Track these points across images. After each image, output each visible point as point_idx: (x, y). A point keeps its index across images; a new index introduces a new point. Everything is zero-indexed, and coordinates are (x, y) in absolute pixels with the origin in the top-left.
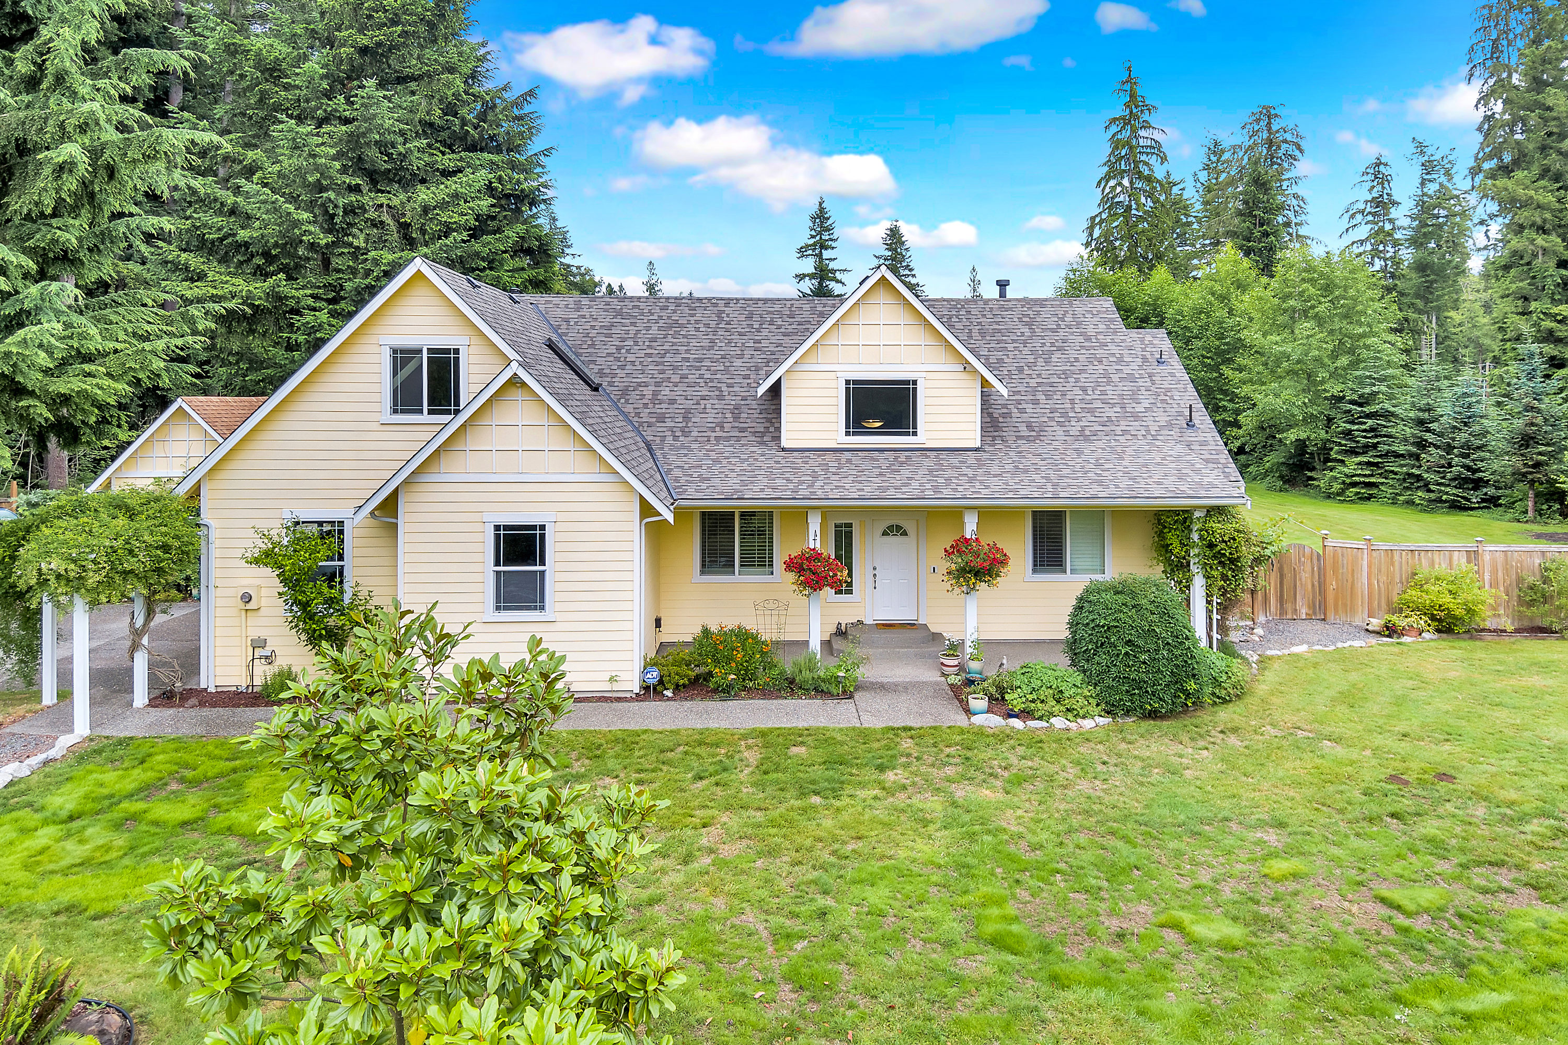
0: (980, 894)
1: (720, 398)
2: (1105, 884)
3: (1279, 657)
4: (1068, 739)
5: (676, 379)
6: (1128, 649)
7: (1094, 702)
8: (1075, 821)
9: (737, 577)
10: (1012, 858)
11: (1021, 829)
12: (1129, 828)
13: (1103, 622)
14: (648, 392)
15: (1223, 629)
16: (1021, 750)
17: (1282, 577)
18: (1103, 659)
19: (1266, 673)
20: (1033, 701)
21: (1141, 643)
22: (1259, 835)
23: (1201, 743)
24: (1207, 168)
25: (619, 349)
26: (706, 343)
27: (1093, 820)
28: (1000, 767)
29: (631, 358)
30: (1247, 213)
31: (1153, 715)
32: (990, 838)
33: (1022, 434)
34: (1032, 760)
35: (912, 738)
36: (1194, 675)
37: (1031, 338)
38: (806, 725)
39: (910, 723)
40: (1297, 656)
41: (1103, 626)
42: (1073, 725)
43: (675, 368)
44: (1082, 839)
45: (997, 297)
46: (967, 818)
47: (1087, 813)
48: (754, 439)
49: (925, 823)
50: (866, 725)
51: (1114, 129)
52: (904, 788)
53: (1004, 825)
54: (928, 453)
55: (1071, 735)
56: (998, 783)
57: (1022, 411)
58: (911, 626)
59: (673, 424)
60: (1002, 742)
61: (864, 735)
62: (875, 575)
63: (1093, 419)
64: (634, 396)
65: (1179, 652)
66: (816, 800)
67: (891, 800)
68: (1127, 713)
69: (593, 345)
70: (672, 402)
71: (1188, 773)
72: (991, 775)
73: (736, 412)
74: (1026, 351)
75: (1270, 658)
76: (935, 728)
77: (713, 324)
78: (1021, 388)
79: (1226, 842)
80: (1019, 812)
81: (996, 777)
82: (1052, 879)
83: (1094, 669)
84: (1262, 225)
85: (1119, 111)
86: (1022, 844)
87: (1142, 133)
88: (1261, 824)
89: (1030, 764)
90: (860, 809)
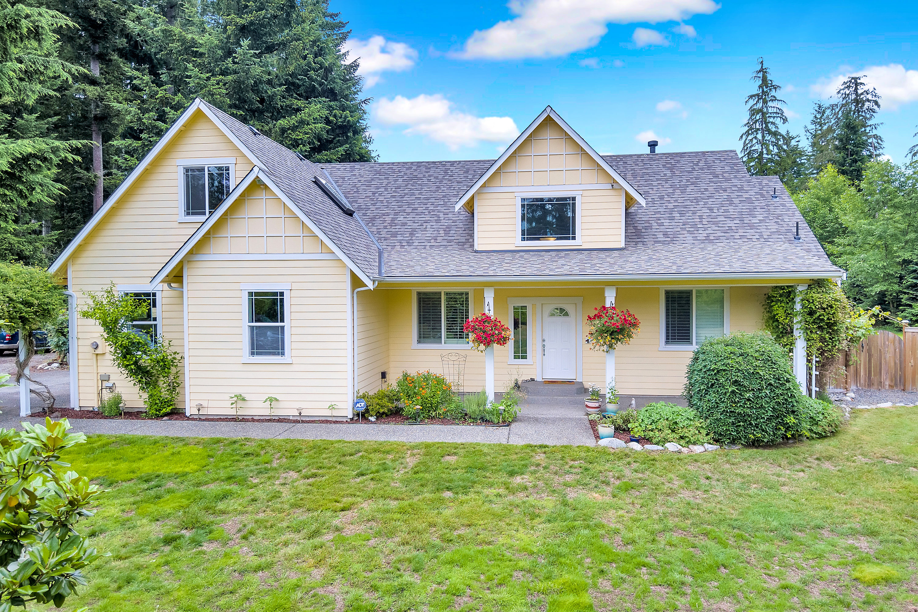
0: (561, 581)
1: (438, 221)
2: (689, 580)
3: (868, 410)
4: (679, 459)
5: (409, 210)
6: (734, 388)
7: (704, 432)
8: (671, 522)
9: (443, 345)
10: (602, 551)
11: (619, 526)
12: (721, 531)
13: (713, 366)
14: (388, 219)
15: (820, 383)
16: (635, 466)
17: (870, 356)
18: (713, 397)
19: (857, 419)
20: (652, 430)
21: (746, 383)
22: (850, 542)
23: (798, 467)
24: (813, 122)
25: (374, 193)
26: (434, 188)
27: (689, 522)
28: (614, 477)
29: (381, 198)
30: (842, 148)
31: (755, 444)
32: (586, 532)
33: (659, 239)
34: (643, 473)
35: (545, 453)
36: (793, 412)
37: (671, 177)
38: (463, 441)
39: (546, 443)
40: (884, 410)
41: (713, 370)
42: (685, 450)
43: (409, 204)
44: (675, 537)
45: (649, 153)
46: (571, 514)
47: (684, 516)
48: (457, 246)
49: (533, 516)
50: (511, 443)
51: (752, 102)
52: (526, 488)
53: (604, 522)
54: (583, 252)
55: (681, 456)
56: (609, 489)
57: (662, 224)
58: (570, 382)
59: (402, 238)
60: (620, 458)
61: (506, 449)
62: (544, 346)
63: (717, 228)
64: (378, 221)
65: (781, 391)
66: (448, 494)
67: (512, 497)
68: (733, 442)
69: (357, 192)
70: (404, 224)
71: (785, 489)
72: (603, 482)
73: (447, 230)
74: (667, 185)
75: (861, 411)
76: (566, 447)
77: (440, 177)
78: (661, 210)
79: (817, 546)
80: (621, 512)
81: (608, 484)
82: (637, 571)
83: (704, 405)
84: (852, 155)
85: (755, 90)
86: (618, 538)
87: (770, 104)
88: (854, 533)
89: (640, 475)
90: (480, 502)
